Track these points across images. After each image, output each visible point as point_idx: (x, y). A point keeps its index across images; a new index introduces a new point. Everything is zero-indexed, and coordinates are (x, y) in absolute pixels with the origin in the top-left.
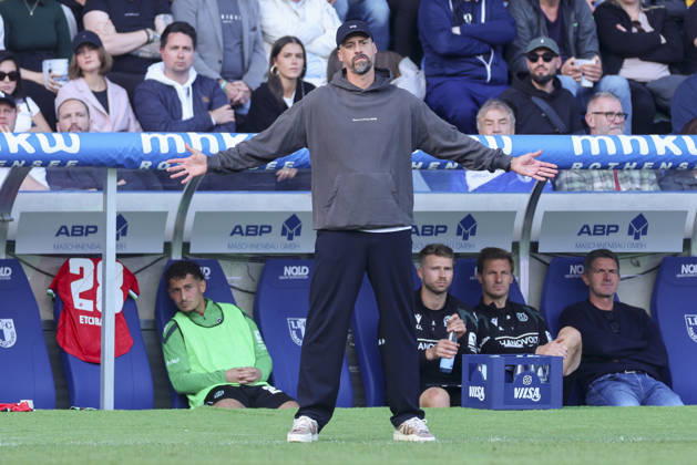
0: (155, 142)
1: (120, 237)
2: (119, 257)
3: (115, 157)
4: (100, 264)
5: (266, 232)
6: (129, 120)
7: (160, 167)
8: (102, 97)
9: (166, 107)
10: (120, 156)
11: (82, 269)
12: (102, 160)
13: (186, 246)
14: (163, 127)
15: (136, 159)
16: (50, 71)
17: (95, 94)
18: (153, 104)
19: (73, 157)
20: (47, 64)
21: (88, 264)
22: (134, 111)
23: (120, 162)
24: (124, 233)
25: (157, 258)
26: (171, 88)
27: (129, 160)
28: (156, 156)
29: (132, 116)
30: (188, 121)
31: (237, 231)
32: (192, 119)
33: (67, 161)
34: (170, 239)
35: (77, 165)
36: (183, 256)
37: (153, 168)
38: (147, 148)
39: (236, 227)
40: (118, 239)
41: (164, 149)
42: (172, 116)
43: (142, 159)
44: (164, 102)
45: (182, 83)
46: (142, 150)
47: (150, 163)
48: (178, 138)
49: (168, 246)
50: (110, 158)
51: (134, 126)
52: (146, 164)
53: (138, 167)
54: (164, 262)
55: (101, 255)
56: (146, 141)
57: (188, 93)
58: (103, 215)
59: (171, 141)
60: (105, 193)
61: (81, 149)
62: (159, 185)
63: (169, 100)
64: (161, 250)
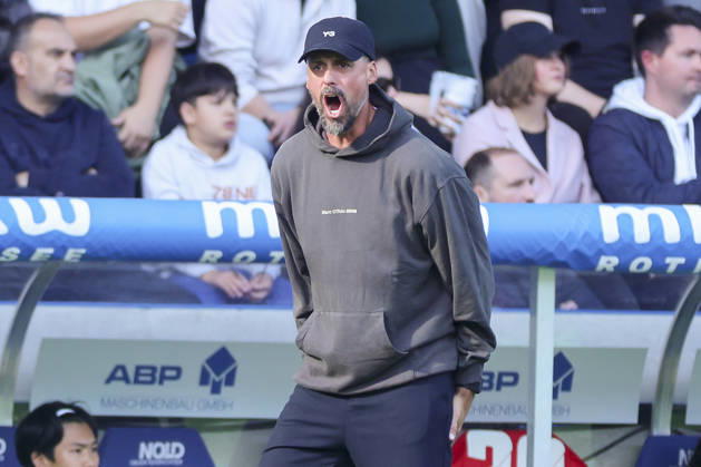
0: (625, 223)
1: (561, 394)
2: (558, 428)
3: (551, 249)
4: (523, 441)
6: (582, 186)
7: (633, 267)
8: (538, 143)
9: (647, 158)
10: (562, 246)
11: (489, 451)
12: (528, 254)
13: (679, 411)
14: (640, 194)
15: (589, 253)
16: (442, 94)
17: (527, 136)
18: (623, 152)
20: (440, 79)
21: (501, 442)
22: (591, 173)
23: (561, 258)
24: (567, 386)
25: (627, 431)
26: (657, 125)
27: (578, 255)
28: (626, 248)
29: (586, 180)
30: (685, 186)
32: (692, 182)
34: (650, 398)
36: (673, 431)
37: (622, 271)
38: (611, 234)
40: (555, 396)
41: (642, 234)
42: (656, 174)
43: (601, 253)
44: (643, 150)
45: (675, 115)
46: (601, 235)
47: (615, 261)
49: (646, 412)
50: (543, 250)
51: (589, 196)
52: (607, 263)
53: (593, 267)
54: (640, 439)
55: (525, 425)
56: (608, 219)
57: (687, 135)
58: (531, 353)
59: (654, 219)
60: (534, 314)
62: (631, 299)
63: (652, 147)
64: (633, 418)
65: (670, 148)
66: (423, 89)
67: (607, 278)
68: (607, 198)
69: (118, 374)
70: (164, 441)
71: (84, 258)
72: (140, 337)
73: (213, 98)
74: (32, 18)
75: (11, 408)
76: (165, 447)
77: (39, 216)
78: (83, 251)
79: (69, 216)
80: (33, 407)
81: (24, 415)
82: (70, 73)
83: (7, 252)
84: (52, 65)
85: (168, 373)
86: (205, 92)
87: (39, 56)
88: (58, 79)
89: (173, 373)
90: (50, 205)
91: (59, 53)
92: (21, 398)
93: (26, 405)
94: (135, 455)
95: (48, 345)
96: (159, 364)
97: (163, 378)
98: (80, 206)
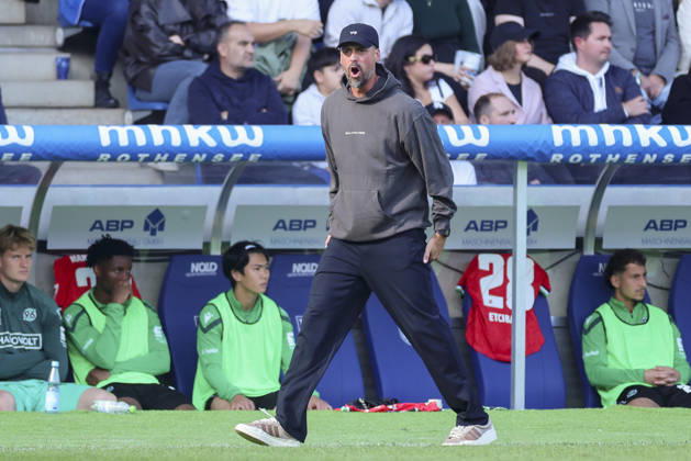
0: (566, 135)
1: (532, 233)
2: (530, 252)
3: (524, 150)
5: (681, 227)
6: (541, 115)
7: (571, 160)
8: (516, 90)
9: (578, 98)
10: (531, 148)
11: (491, 265)
12: (511, 153)
13: (599, 241)
14: (574, 118)
15: (546, 152)
16: (462, 63)
17: (510, 86)
18: (565, 95)
19: (481, 150)
20: (461, 55)
21: (498, 260)
22: (547, 107)
23: (530, 155)
24: (535, 228)
25: (569, 253)
26: (584, 79)
27: (540, 153)
28: (567, 149)
29: (544, 111)
30: (601, 113)
31: (651, 225)
32: (605, 111)
33: (476, 153)
34: (582, 234)
35: (486, 158)
36: (595, 252)
37: (565, 162)
38: (558, 141)
39: (651, 222)
40: (528, 233)
41: (576, 141)
42: (584, 107)
43: (552, 152)
44: (576, 93)
45: (594, 73)
46: (553, 142)
47: (561, 156)
48: (590, 130)
49: (580, 242)
50: (520, 151)
51: (546, 120)
52: (557, 158)
53: (549, 161)
54: (576, 258)
56: (557, 133)
57: (601, 84)
58: (514, 209)
59: (583, 133)
60: (515, 187)
61: (490, 142)
62: (570, 178)
63: (581, 92)
64: (573, 246)
65: (592, 92)
66: (451, 60)
67: (556, 165)
68: (556, 121)
69: (280, 225)
70: (307, 262)
71: (260, 159)
72: (292, 203)
73: (333, 67)
74: (229, 24)
75: (220, 245)
76: (307, 266)
77: (234, 136)
78: (259, 155)
79: (251, 136)
80: (232, 244)
81: (227, 248)
82: (251, 54)
83: (216, 157)
84: (241, 50)
85: (309, 224)
86: (328, 64)
87: (233, 45)
88: (245, 57)
89: (311, 224)
90: (240, 129)
91: (245, 43)
92: (225, 240)
93: (228, 243)
94: (290, 270)
95: (240, 209)
96: (303, 219)
97: (306, 227)
98: (258, 130)
